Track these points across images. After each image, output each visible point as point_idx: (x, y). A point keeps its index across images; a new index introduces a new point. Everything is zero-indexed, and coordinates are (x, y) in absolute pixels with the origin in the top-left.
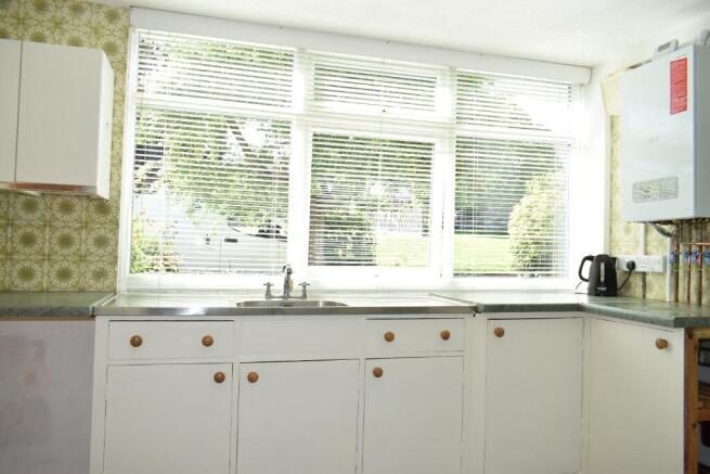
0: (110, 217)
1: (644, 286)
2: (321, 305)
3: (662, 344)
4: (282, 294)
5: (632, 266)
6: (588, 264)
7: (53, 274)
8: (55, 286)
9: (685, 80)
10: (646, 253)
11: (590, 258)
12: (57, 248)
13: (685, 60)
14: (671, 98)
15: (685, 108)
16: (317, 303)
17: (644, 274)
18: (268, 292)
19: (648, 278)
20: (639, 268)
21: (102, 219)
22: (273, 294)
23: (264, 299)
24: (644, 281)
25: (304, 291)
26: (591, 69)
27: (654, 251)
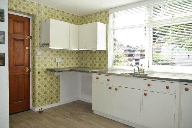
4: (137, 71)
7: (99, 65)
12: (99, 60)
18: (134, 71)
21: (105, 54)
22: (135, 71)
23: (133, 73)
25: (143, 71)
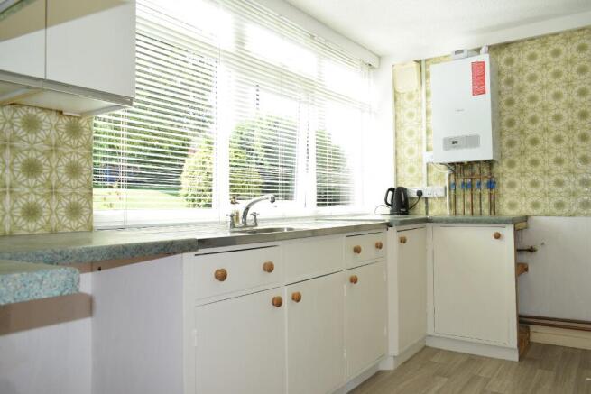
0: (83, 140)
1: (427, 207)
2: (286, 231)
3: (497, 236)
5: (420, 193)
6: (390, 193)
7: (18, 212)
8: (20, 228)
9: (483, 75)
10: (428, 185)
11: (392, 189)
12: (22, 177)
13: (484, 63)
14: (473, 85)
15: (484, 92)
16: (283, 229)
17: (426, 198)
18: (232, 222)
19: (430, 201)
20: (425, 195)
21: (74, 142)
24: (426, 202)
25: (255, 220)
26: (379, 57)
27: (433, 183)
